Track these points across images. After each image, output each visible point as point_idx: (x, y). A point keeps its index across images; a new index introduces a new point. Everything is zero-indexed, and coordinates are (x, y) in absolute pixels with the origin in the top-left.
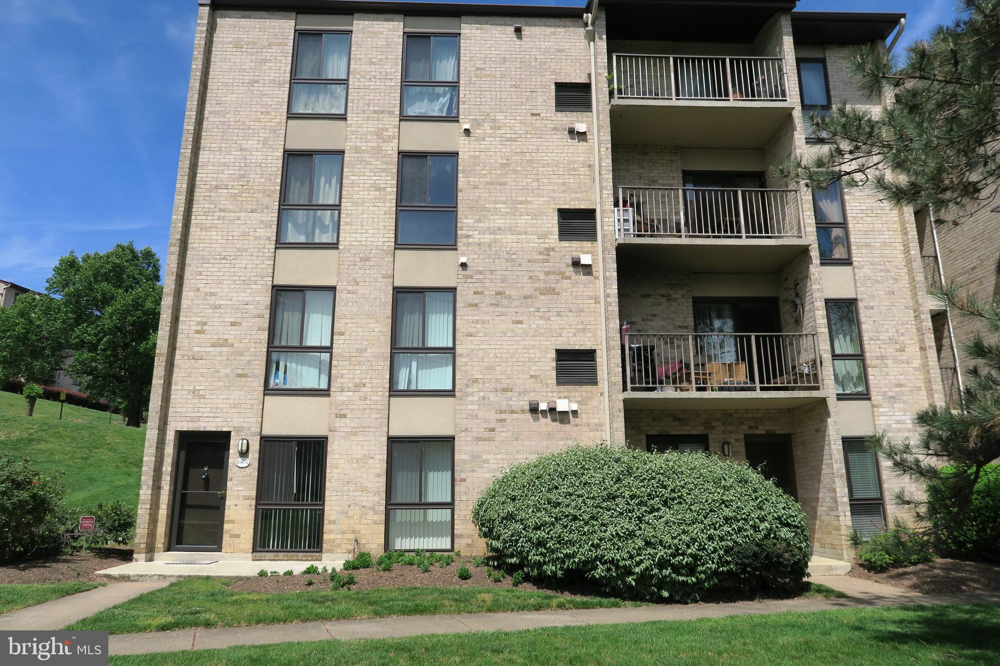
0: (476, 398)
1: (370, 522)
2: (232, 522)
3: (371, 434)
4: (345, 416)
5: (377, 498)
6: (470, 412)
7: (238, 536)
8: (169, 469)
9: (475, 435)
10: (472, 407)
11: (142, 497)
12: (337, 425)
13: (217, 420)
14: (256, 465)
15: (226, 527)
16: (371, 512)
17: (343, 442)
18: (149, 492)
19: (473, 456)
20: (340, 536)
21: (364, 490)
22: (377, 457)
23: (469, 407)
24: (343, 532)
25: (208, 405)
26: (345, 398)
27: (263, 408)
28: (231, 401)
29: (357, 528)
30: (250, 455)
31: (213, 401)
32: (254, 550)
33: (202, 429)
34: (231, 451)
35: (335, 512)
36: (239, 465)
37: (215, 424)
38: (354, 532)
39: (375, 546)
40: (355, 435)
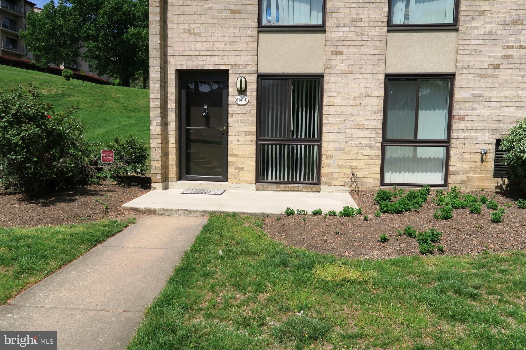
0: (482, 33)
1: (366, 158)
2: (236, 155)
3: (368, 71)
4: (341, 53)
5: (373, 135)
6: (474, 47)
7: (242, 169)
8: (174, 106)
9: (478, 72)
10: (477, 42)
11: (153, 132)
12: (333, 62)
13: (214, 58)
14: (254, 103)
15: (230, 160)
16: (368, 149)
17: (340, 79)
18: (159, 128)
19: (474, 94)
20: (337, 170)
21: (361, 127)
22: (374, 94)
23: (473, 42)
24: (340, 167)
25: (204, 44)
26: (342, 34)
27: (258, 46)
28: (226, 39)
29: (354, 162)
30: (248, 93)
31: (210, 39)
32: (257, 182)
33: (200, 68)
34: (230, 89)
35: (332, 148)
36: (239, 103)
37: (212, 63)
38: (351, 167)
39: (371, 180)
40: (352, 72)
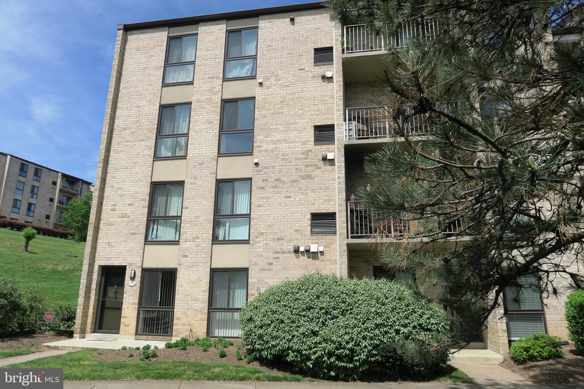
0: (262, 245)
1: (199, 319)
2: (125, 317)
3: (201, 267)
4: (187, 256)
5: (203, 305)
6: (258, 253)
7: (128, 326)
8: (95, 287)
9: (261, 267)
10: (259, 250)
11: (79, 303)
12: (183, 261)
13: (120, 259)
14: (139, 285)
15: (122, 320)
16: (200, 313)
17: (186, 272)
18: (83, 300)
19: (259, 280)
20: (182, 327)
21: (196, 300)
22: (204, 280)
23: (257, 250)
24: (184, 325)
25: (116, 251)
26: (187, 246)
27: (144, 252)
28: (127, 249)
29: (192, 322)
30: (136, 279)
31: (119, 248)
32: (137, 334)
33: (112, 265)
34: (126, 277)
35: (180, 313)
36: (131, 285)
37: (118, 262)
38: (190, 325)
39: (201, 334)
40: (192, 267)
